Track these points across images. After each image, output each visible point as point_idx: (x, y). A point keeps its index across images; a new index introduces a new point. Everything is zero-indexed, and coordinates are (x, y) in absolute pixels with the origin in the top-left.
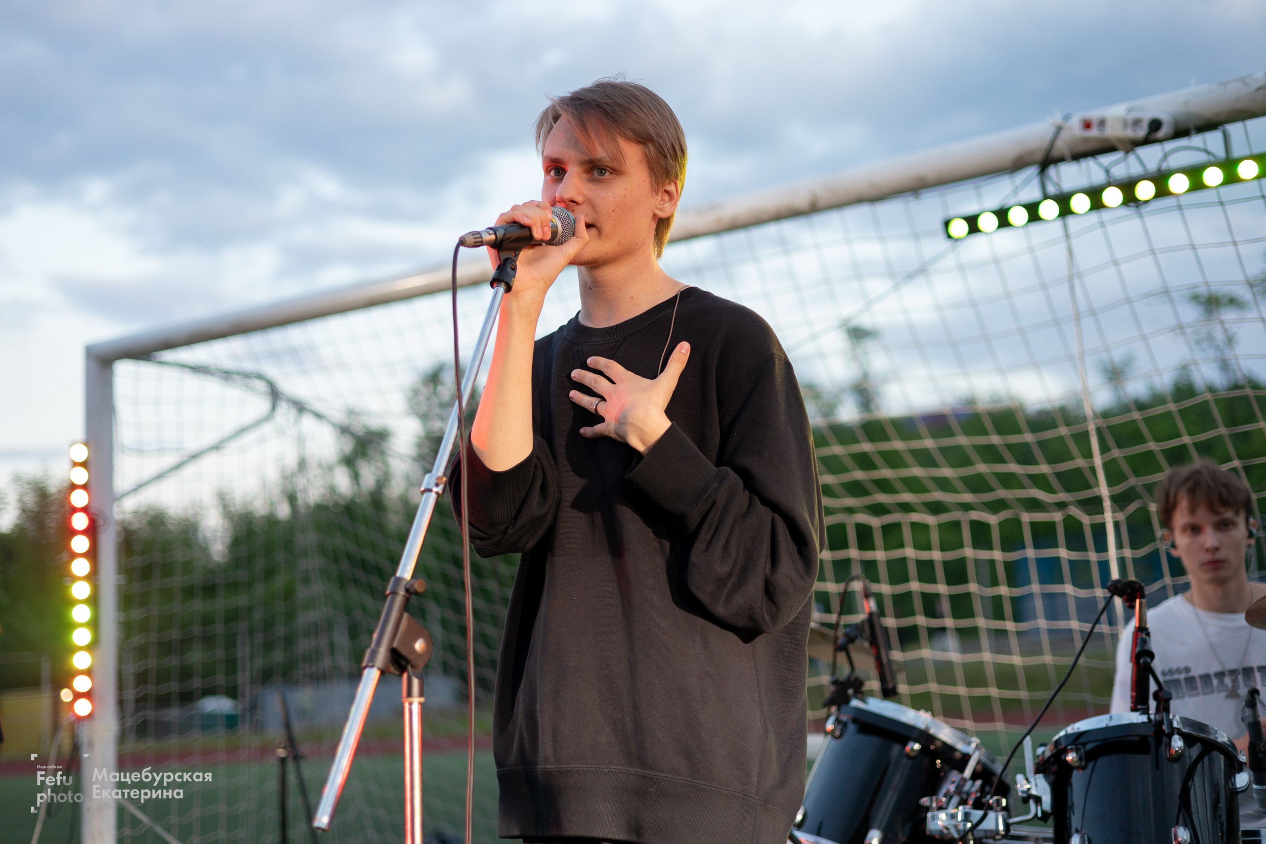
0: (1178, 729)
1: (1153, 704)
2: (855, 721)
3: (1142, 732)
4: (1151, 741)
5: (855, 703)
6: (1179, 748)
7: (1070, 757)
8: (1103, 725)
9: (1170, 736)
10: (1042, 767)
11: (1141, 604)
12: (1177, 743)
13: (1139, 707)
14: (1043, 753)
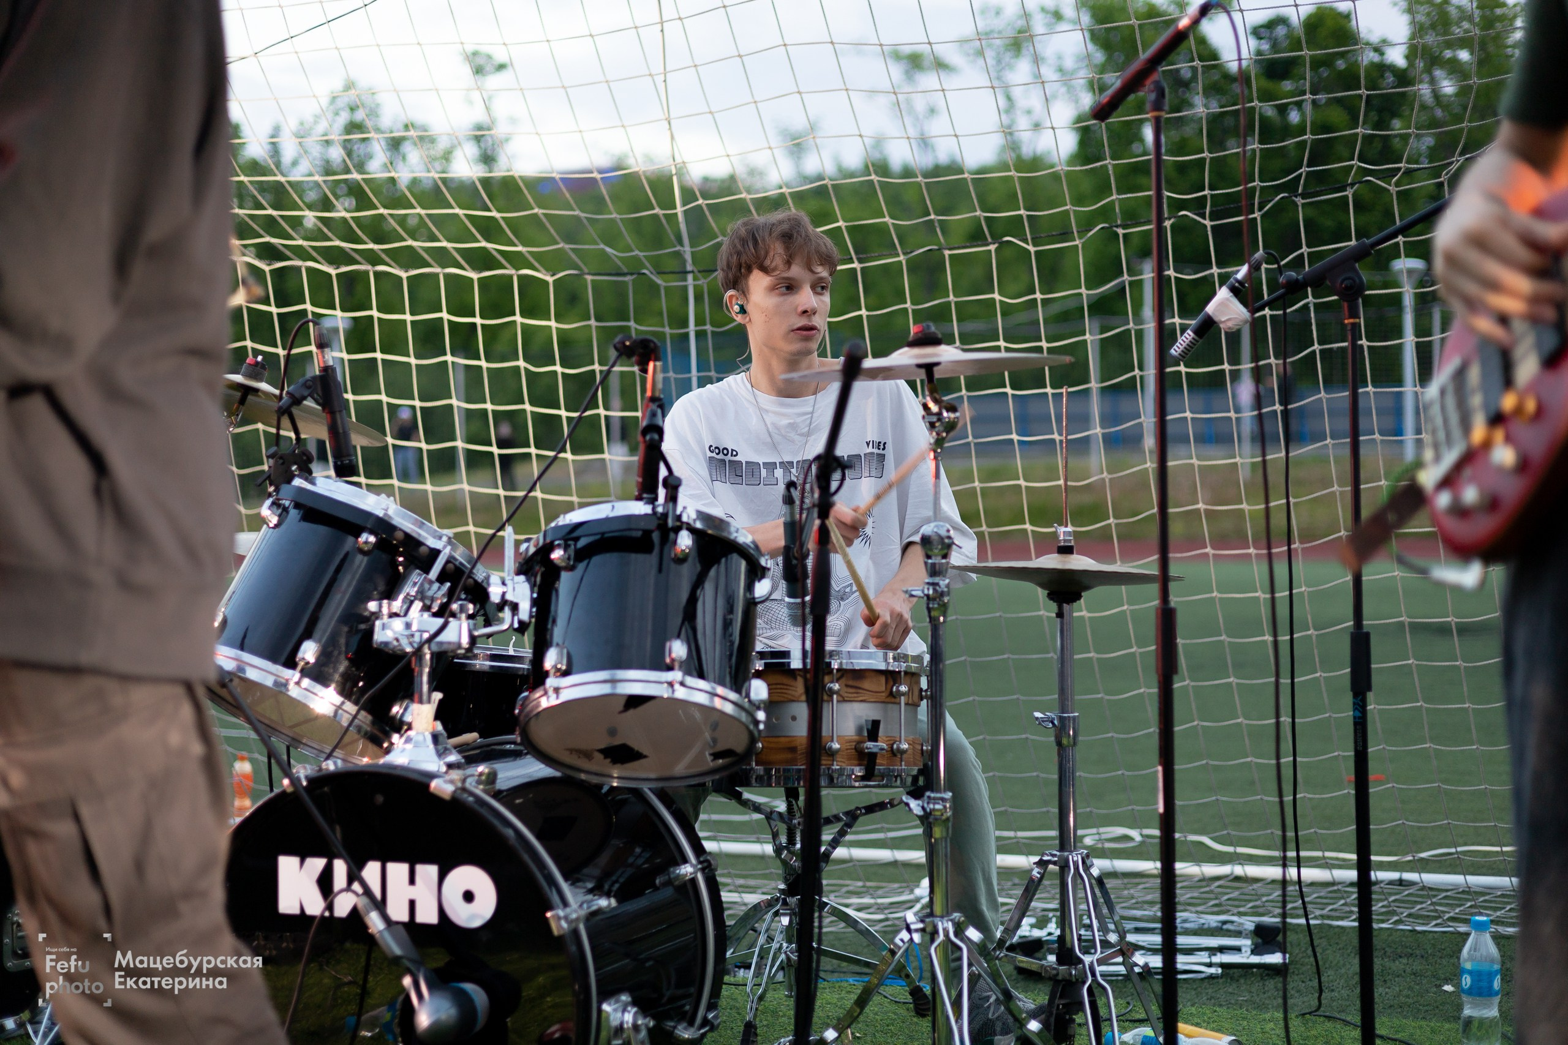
0: (688, 524)
1: (662, 492)
2: (297, 506)
3: (643, 525)
4: (656, 536)
5: (298, 482)
6: (687, 547)
7: (557, 555)
8: (602, 515)
9: (677, 530)
10: (525, 568)
11: (655, 366)
12: (685, 541)
13: (645, 495)
14: (527, 549)
